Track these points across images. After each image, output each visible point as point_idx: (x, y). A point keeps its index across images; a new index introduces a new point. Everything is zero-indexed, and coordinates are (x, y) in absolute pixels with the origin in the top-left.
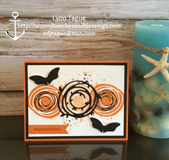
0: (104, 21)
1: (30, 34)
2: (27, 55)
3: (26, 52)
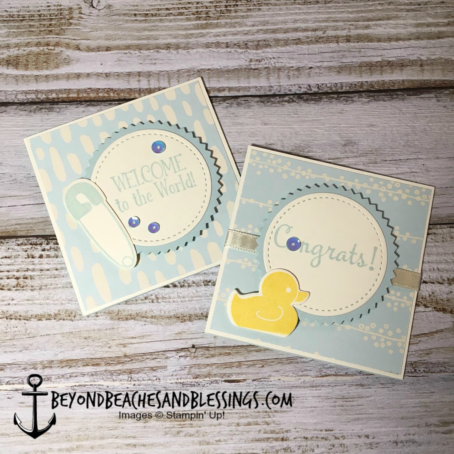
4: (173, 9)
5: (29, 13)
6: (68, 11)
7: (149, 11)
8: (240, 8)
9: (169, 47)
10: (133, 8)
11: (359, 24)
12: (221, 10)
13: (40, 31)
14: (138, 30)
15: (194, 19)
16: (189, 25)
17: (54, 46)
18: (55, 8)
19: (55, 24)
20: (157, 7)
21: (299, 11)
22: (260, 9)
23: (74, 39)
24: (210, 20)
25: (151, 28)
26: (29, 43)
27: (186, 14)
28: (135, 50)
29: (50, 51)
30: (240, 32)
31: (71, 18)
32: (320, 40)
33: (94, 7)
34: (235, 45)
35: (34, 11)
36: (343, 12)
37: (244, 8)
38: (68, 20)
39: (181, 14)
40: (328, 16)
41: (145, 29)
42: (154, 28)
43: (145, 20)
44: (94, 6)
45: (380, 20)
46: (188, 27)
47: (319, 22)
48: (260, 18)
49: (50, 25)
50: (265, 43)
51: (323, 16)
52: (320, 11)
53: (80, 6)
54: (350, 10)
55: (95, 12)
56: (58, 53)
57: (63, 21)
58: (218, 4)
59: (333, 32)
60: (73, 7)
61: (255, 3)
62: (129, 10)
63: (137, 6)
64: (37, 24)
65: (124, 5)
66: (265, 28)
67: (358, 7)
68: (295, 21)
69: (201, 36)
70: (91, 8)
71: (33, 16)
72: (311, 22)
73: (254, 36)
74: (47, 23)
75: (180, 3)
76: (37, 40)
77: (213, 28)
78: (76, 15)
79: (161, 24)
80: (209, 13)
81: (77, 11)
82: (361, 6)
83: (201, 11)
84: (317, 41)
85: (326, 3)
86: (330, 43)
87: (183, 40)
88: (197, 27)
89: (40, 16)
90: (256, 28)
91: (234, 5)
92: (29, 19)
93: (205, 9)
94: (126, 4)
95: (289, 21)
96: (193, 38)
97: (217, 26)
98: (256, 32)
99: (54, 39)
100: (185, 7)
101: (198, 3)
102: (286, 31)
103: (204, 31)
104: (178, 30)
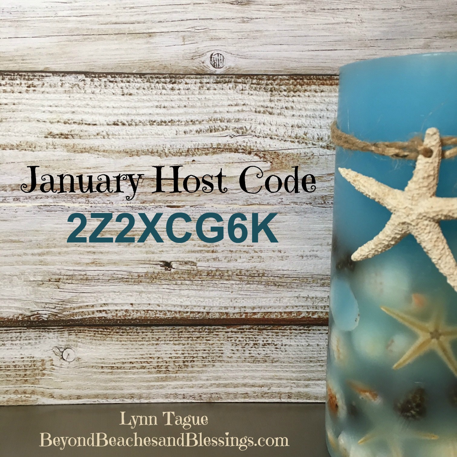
4: (136, 363)
5: (5, 364)
6: (41, 363)
7: (115, 364)
8: (196, 364)
9: (133, 397)
10: (99, 361)
11: (300, 383)
12: (179, 365)
13: (17, 380)
14: (106, 381)
15: (155, 372)
16: (150, 377)
17: (31, 394)
18: (29, 359)
19: (30, 374)
20: (122, 361)
21: (249, 369)
22: (213, 366)
23: (48, 388)
24: (169, 373)
25: (117, 380)
26: (7, 391)
27: (148, 367)
28: (102, 399)
29: (27, 399)
30: (196, 385)
31: (44, 369)
32: (265, 395)
33: (64, 360)
34: (191, 396)
35: (10, 362)
36: (287, 371)
37: (200, 364)
38: (41, 370)
39: (143, 367)
40: (273, 374)
41: (111, 381)
42: (119, 380)
43: (112, 372)
44: (64, 358)
45: (319, 380)
46: (150, 380)
47: (266, 379)
48: (214, 373)
49: (25, 375)
50: (217, 396)
51: (269, 374)
52: (267, 369)
53: (51, 358)
54: (294, 369)
55: (65, 363)
56: (35, 400)
57: (37, 372)
58: (176, 360)
59: (277, 389)
60: (45, 359)
61: (210, 360)
62: (96, 363)
63: (104, 359)
64: (13, 374)
65: (92, 358)
66: (217, 382)
67: (301, 367)
68: (245, 377)
69: (161, 388)
70: (62, 360)
71: (9, 366)
72: (259, 379)
73: (207, 389)
74: (22, 373)
75: (143, 358)
76: (15, 389)
77: (172, 381)
78: (48, 366)
79: (126, 376)
80: (169, 367)
81: (49, 363)
82: (304, 366)
83: (162, 366)
84: (262, 396)
85: (272, 363)
86: (273, 398)
87: (144, 391)
88: (158, 380)
89: (15, 366)
90: (210, 382)
91: (191, 361)
92: (6, 370)
93: (165, 364)
94: (93, 357)
95: (239, 377)
96: (154, 389)
97: (175, 379)
98: (210, 386)
99: (30, 388)
100: (147, 362)
101: (159, 358)
102: (236, 386)
103: (164, 383)
104: (141, 381)
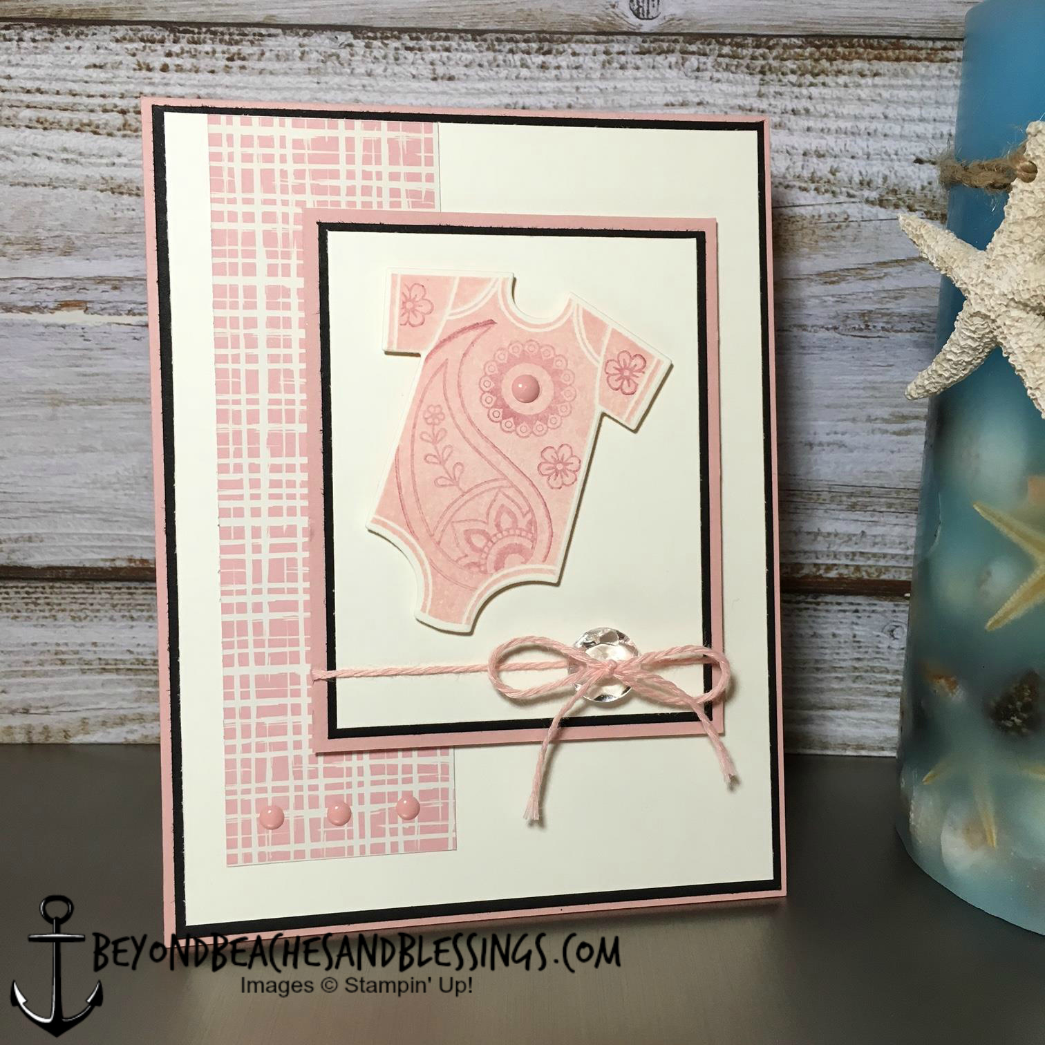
0: (616, 47)
1: (65, 150)
2: (52, 306)
3: (46, 284)
